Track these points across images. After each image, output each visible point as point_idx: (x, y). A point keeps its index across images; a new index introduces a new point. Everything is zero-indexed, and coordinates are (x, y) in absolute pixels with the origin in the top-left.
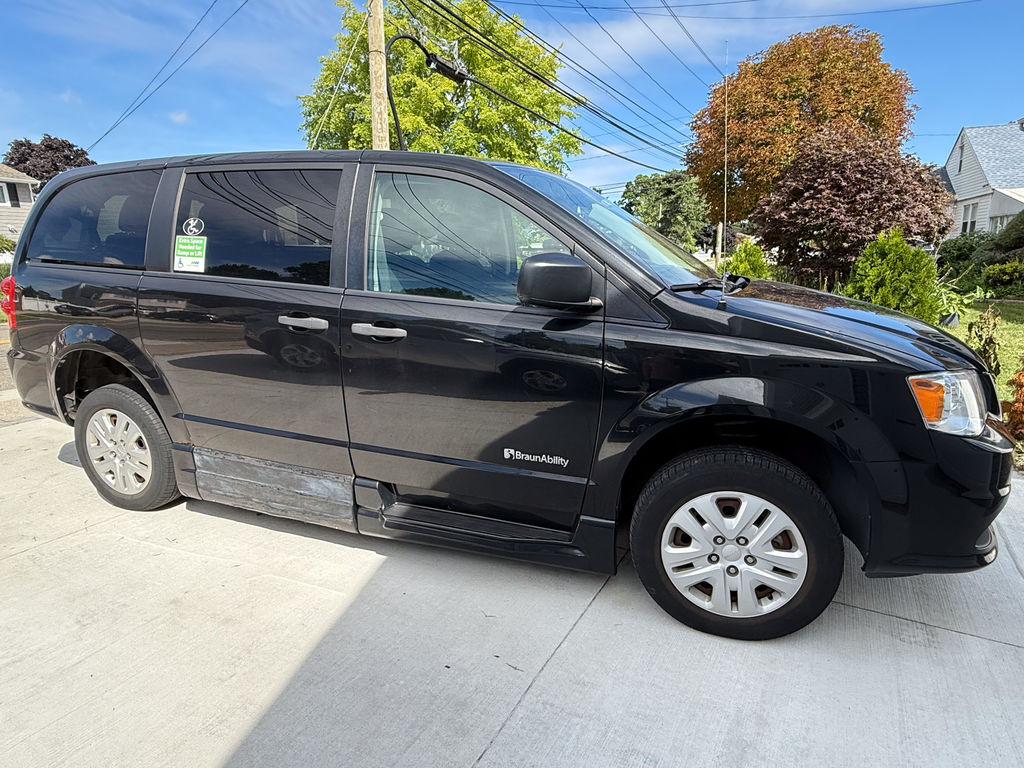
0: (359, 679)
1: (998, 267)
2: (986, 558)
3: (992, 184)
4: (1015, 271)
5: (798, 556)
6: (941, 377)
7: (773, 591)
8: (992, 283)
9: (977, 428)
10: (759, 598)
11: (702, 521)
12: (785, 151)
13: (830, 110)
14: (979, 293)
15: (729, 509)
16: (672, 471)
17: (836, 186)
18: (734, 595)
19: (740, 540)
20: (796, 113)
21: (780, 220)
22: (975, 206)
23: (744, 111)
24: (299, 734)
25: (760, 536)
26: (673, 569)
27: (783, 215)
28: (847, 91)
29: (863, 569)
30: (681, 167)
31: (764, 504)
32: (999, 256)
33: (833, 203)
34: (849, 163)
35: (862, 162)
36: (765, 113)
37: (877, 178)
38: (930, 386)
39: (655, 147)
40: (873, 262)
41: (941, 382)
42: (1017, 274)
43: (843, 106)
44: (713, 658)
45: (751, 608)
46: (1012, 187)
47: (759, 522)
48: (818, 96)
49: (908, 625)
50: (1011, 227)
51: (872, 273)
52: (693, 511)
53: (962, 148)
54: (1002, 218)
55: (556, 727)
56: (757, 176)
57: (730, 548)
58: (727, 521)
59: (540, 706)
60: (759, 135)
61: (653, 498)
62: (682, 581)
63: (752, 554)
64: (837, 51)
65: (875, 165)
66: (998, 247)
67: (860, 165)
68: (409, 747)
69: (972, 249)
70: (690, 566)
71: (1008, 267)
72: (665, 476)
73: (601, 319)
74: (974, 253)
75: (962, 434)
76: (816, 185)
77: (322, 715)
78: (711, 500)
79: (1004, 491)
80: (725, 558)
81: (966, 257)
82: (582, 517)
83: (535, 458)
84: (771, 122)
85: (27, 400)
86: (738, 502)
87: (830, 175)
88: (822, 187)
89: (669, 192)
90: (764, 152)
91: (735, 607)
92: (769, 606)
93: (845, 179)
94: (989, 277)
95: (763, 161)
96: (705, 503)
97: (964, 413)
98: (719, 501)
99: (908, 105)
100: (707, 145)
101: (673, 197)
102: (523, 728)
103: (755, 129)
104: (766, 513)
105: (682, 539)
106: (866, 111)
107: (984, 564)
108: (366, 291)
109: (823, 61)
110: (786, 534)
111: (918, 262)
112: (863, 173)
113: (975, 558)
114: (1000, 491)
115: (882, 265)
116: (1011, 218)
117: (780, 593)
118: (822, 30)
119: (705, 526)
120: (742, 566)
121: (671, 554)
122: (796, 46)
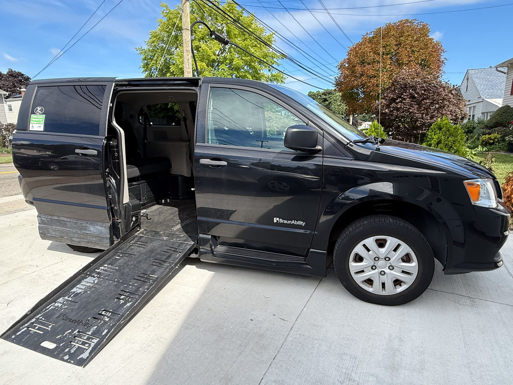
0: (211, 326)
1: (487, 136)
2: (498, 264)
3: (482, 96)
4: (495, 138)
5: (414, 265)
6: (478, 181)
7: (402, 282)
8: (485, 144)
9: (494, 205)
10: (395, 286)
11: (368, 250)
12: (384, 80)
13: (405, 60)
14: (480, 148)
15: (381, 244)
16: (354, 227)
17: (413, 97)
18: (383, 284)
19: (387, 259)
20: (389, 62)
21: (385, 113)
22: (474, 107)
23: (364, 60)
24: (187, 350)
25: (396, 256)
26: (355, 273)
27: (387, 110)
28: (413, 51)
29: (443, 270)
30: (332, 88)
31: (398, 241)
32: (487, 131)
33: (411, 105)
34: (418, 86)
35: (424, 85)
36: (374, 62)
37: (432, 93)
38: (474, 185)
39: (320, 77)
40: (435, 132)
41: (479, 183)
42: (496, 140)
43: (411, 58)
44: (375, 314)
45: (391, 290)
46: (492, 98)
47: (395, 250)
48: (399, 53)
49: (462, 298)
50: (492, 117)
51: (435, 137)
52: (364, 245)
53: (468, 79)
54: (487, 113)
55: (307, 344)
56: (370, 93)
57: (381, 263)
58: (381, 249)
59: (298, 336)
60: (371, 73)
61: (346, 240)
62: (359, 279)
63: (392, 264)
64: (408, 32)
65: (430, 87)
66: (487, 127)
67: (423, 87)
68: (240, 355)
69: (474, 128)
70: (363, 271)
71: (492, 136)
72: (351, 229)
73: (321, 156)
74: (475, 130)
75: (487, 206)
76: (403, 96)
77: (196, 342)
78: (373, 240)
79: (506, 233)
80: (379, 267)
81: (472, 132)
82: (311, 250)
83: (289, 222)
84: (377, 66)
85: (27, 199)
86: (385, 241)
87: (409, 91)
88: (406, 97)
89: (325, 100)
90: (373, 81)
91: (384, 290)
92: (400, 289)
93: (416, 94)
94: (483, 141)
95: (373, 85)
96: (370, 241)
97: (489, 198)
98: (377, 241)
99: (442, 59)
100: (345, 77)
101: (327, 102)
102: (292, 345)
103: (369, 70)
104: (399, 245)
105: (359, 259)
106: (422, 61)
107: (497, 267)
108: (206, 144)
109: (402, 36)
110: (408, 255)
111: (456, 132)
112: (425, 90)
113: (494, 264)
114: (505, 233)
115: (439, 133)
116: (491, 114)
117: (405, 283)
118: (401, 21)
119: (370, 252)
120: (387, 271)
121: (353, 266)
122: (389, 28)
